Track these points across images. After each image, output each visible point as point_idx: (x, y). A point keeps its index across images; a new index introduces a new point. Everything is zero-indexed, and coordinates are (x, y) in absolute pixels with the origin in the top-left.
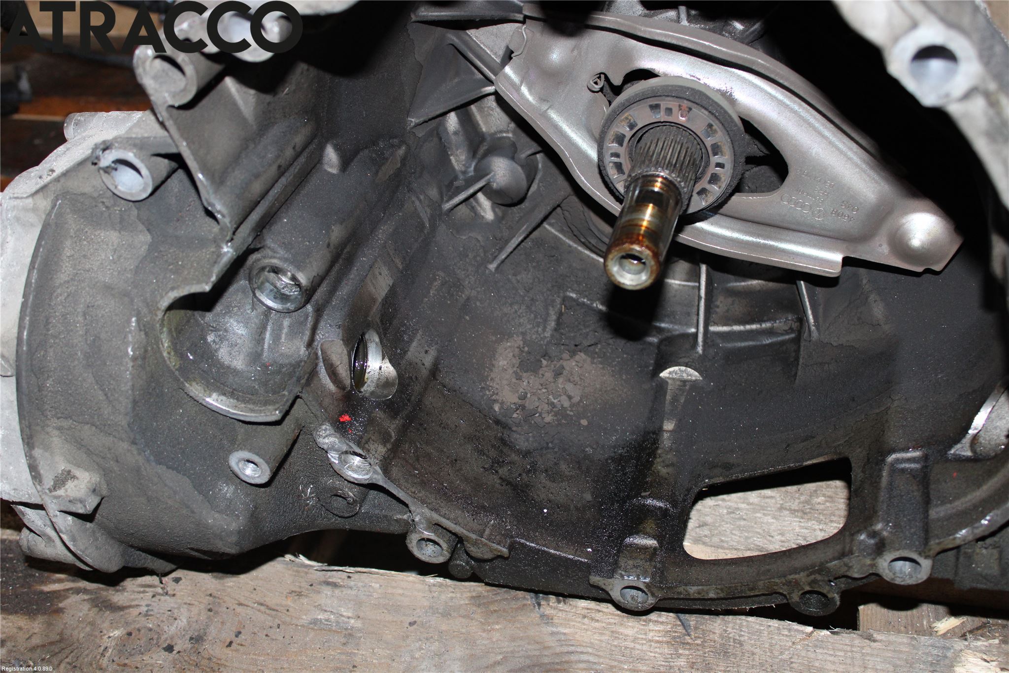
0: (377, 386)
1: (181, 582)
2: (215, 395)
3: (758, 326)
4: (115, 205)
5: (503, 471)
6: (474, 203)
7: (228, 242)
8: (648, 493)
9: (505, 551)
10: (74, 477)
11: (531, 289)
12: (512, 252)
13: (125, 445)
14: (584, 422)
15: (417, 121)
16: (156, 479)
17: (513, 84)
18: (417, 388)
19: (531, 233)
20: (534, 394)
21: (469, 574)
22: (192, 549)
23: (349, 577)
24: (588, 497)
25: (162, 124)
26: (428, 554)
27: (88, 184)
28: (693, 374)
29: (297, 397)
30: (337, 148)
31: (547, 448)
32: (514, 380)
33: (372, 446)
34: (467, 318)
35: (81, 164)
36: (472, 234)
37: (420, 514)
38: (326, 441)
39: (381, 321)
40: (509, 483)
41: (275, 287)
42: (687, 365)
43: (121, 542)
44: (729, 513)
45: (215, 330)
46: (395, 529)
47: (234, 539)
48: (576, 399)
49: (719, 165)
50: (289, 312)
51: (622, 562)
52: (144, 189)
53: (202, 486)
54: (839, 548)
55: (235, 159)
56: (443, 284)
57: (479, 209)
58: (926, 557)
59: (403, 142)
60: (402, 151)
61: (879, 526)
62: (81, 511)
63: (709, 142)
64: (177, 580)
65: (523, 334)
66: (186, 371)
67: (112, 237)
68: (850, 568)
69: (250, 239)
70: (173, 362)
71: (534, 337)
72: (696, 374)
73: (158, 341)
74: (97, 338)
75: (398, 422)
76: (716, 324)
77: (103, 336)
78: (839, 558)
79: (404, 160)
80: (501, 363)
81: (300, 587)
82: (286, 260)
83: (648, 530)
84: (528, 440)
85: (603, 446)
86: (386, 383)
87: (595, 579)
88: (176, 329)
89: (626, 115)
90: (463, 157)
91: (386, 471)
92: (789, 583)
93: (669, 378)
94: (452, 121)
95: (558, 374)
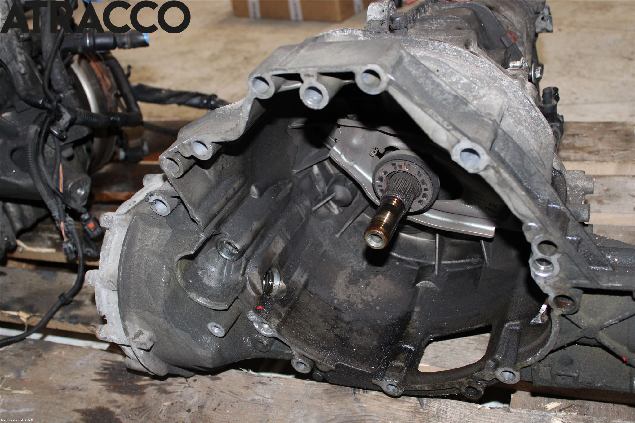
0: (278, 293)
1: (196, 382)
2: (201, 298)
3: (464, 261)
4: (157, 218)
5: (337, 331)
6: (329, 206)
7: (203, 232)
8: (402, 341)
9: (333, 367)
10: (143, 334)
11: (357, 245)
12: (346, 228)
13: (162, 320)
14: (378, 308)
15: (298, 171)
16: (175, 335)
17: (337, 154)
18: (296, 293)
19: (355, 219)
20: (354, 295)
21: (322, 378)
22: (194, 365)
23: (270, 380)
24: (375, 343)
25: (172, 185)
26: (301, 369)
27: (146, 209)
28: (431, 284)
29: (237, 298)
30: (256, 187)
31: (359, 320)
32: (345, 289)
33: (272, 320)
34: (324, 260)
35: (142, 201)
36: (328, 221)
37: (295, 351)
38: (252, 318)
39: (279, 263)
40: (338, 337)
41: (229, 250)
42: (429, 280)
43: (166, 362)
44: (450, 351)
45: (202, 269)
46: (287, 358)
47: (210, 361)
48: (375, 297)
49: (425, 189)
50: (234, 261)
51: (387, 373)
52: (167, 211)
53: (195, 337)
54: (479, 366)
55: (205, 197)
56: (312, 245)
57: (331, 209)
58: (517, 371)
59: (290, 181)
60: (290, 186)
61: (497, 356)
62: (145, 348)
63: (419, 179)
64: (195, 381)
65: (352, 267)
66: (189, 287)
67: (157, 231)
68: (484, 376)
69: (213, 231)
70: (183, 284)
71: (357, 268)
72: (433, 284)
73: (175, 275)
74: (150, 274)
75: (286, 309)
76: (445, 260)
77: (152, 273)
78: (479, 372)
79: (291, 190)
80: (340, 281)
81: (248, 384)
82: (231, 238)
83: (401, 358)
84: (350, 317)
85: (386, 319)
86: (281, 291)
87: (374, 381)
88: (184, 269)
89: (382, 168)
90: (322, 185)
91: (279, 331)
92: (459, 383)
93: (420, 286)
94: (316, 169)
95: (367, 285)
